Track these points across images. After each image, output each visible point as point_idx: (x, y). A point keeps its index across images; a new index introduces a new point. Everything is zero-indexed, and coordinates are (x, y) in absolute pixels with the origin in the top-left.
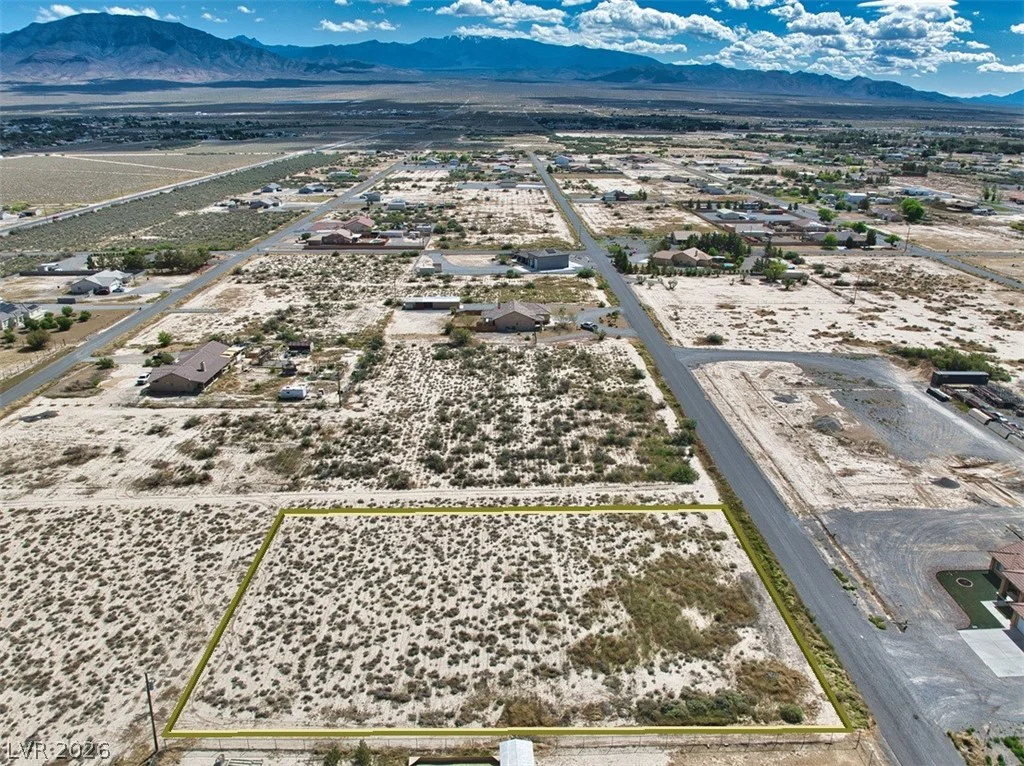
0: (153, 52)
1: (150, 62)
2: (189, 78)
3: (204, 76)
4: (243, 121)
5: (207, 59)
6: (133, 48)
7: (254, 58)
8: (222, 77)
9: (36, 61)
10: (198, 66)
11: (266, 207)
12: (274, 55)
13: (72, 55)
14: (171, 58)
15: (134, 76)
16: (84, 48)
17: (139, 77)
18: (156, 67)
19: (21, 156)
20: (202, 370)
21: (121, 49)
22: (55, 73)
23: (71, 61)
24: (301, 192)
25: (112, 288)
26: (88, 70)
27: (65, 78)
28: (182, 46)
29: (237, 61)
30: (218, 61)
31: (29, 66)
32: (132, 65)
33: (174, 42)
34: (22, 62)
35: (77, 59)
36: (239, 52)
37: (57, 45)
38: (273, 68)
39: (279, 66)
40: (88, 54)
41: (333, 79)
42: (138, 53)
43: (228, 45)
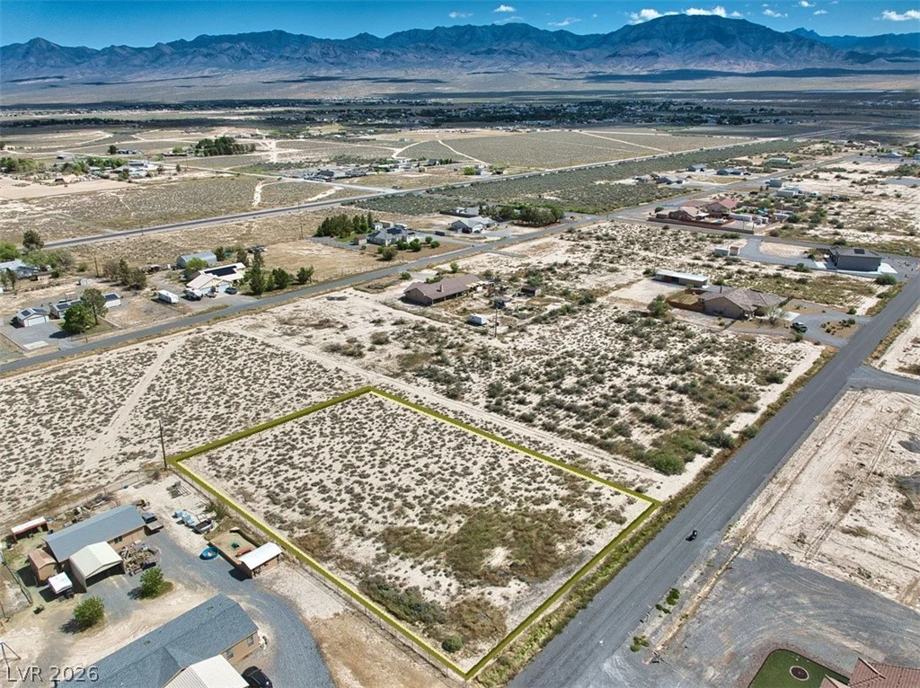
0: (714, 45)
1: (709, 55)
2: (738, 69)
3: (752, 67)
4: (758, 108)
5: (760, 52)
6: (698, 43)
7: (805, 49)
8: (769, 67)
9: (619, 55)
10: (749, 58)
11: (669, 183)
12: (826, 46)
13: (648, 50)
14: (728, 50)
15: (692, 67)
16: (659, 43)
17: (696, 68)
18: (712, 59)
19: (553, 130)
20: (440, 291)
21: (688, 45)
22: (631, 65)
23: (646, 55)
24: (718, 174)
25: (474, 230)
26: (657, 63)
27: (637, 70)
28: (741, 40)
29: (787, 53)
30: (770, 53)
31: (614, 60)
32: (692, 57)
33: (734, 37)
34: (610, 56)
35: (651, 54)
36: (791, 44)
37: (639, 43)
38: (821, 58)
39: (827, 56)
40: (661, 49)
41: (880, 68)
42: (701, 47)
43: (783, 38)
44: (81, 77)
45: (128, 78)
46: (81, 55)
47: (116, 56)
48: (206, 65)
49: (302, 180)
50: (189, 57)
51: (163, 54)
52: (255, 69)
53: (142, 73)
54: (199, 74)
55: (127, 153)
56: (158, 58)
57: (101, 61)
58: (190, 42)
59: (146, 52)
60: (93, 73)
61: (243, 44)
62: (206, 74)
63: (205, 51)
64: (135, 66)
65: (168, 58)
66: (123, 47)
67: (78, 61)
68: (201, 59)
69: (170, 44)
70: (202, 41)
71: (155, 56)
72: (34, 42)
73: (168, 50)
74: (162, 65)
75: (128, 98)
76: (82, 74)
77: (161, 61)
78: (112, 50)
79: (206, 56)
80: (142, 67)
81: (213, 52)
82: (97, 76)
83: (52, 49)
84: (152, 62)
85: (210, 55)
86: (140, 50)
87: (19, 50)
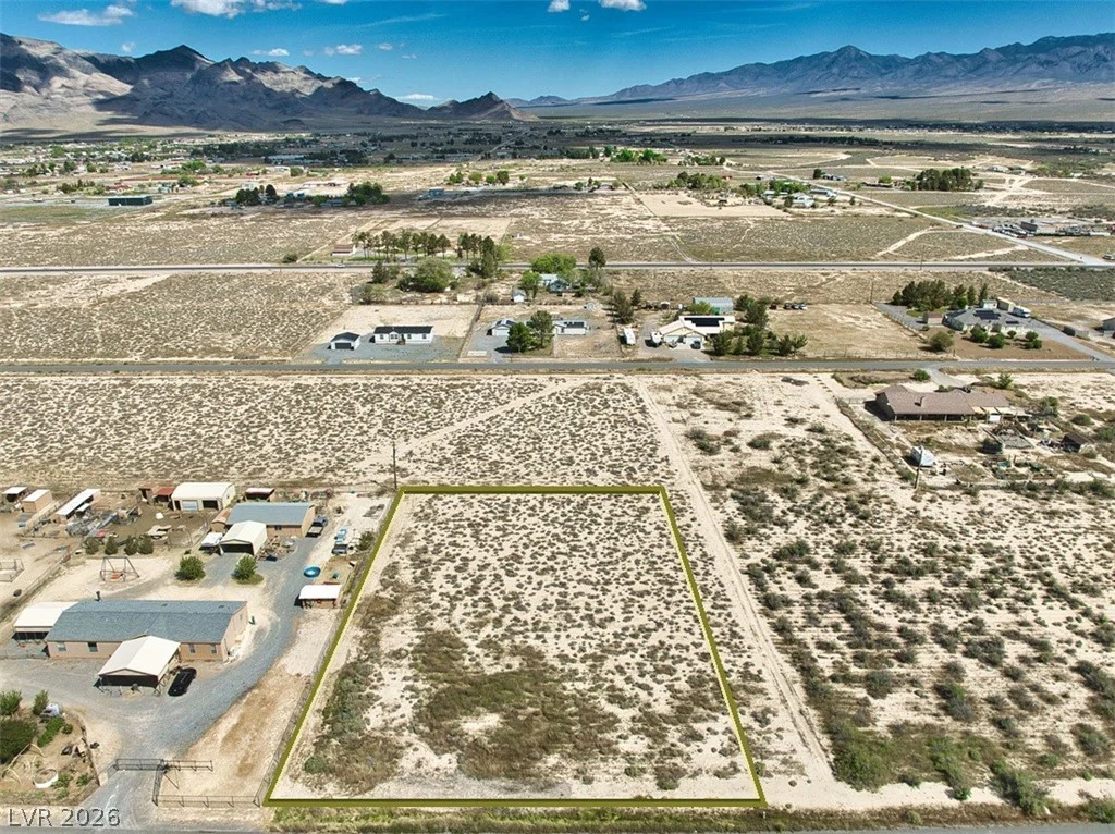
20: (919, 405)
44: (879, 89)
45: (933, 91)
46: (890, 64)
47: (929, 67)
48: (1038, 76)
49: (989, 232)
50: (1019, 66)
51: (986, 62)
52: (1106, 82)
53: (952, 85)
54: (1024, 87)
55: (832, 178)
56: (979, 67)
57: (909, 71)
58: (1029, 46)
59: (965, 60)
60: (895, 86)
61: (1100, 48)
62: (1033, 87)
63: (1043, 57)
64: (946, 77)
65: (990, 67)
66: (940, 55)
67: (883, 71)
68: (1034, 68)
69: (998, 50)
70: (1044, 45)
71: (976, 65)
72: (841, 51)
73: (993, 58)
74: (980, 76)
75: (923, 115)
76: (883, 86)
77: (980, 71)
78: (925, 59)
79: (1043, 65)
80: (955, 78)
81: (1054, 59)
82: (898, 89)
83: (861, 58)
84: (970, 72)
85: (1048, 62)
86: (959, 58)
87: (826, 59)
